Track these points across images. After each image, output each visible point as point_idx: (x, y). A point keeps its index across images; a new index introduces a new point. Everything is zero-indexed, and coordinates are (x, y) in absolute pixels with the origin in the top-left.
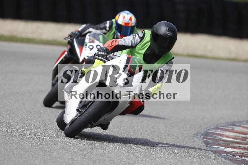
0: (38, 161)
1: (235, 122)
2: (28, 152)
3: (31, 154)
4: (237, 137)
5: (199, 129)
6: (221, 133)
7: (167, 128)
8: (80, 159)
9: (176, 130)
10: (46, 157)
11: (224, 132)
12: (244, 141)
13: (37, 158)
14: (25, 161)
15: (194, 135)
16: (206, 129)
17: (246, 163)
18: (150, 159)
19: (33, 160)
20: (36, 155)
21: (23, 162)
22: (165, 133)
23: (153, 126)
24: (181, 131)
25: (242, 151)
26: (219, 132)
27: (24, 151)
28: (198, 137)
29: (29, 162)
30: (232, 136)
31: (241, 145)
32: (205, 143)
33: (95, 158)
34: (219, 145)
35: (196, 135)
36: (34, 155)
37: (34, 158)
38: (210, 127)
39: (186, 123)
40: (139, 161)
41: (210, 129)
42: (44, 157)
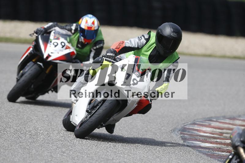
0: (18, 158)
1: (212, 117)
2: (8, 150)
3: (11, 152)
4: (213, 132)
5: (176, 125)
6: (198, 129)
7: (145, 124)
8: (59, 156)
9: (154, 126)
10: (25, 155)
11: (201, 127)
12: (221, 135)
13: (16, 156)
14: (4, 159)
15: (171, 131)
16: (183, 125)
17: (223, 157)
18: (128, 155)
19: (13, 158)
20: (16, 153)
21: (2, 160)
22: (142, 129)
23: (131, 123)
24: (159, 127)
25: (219, 146)
26: (196, 127)
27: (3, 149)
28: (175, 133)
29: (9, 160)
30: (208, 132)
31: (218, 140)
32: (182, 139)
33: (74, 155)
34: (196, 140)
35: (173, 130)
36: (13, 153)
37: (14, 156)
38: (187, 123)
39: (163, 119)
40: (117, 158)
41: (187, 125)
42: (23, 154)
